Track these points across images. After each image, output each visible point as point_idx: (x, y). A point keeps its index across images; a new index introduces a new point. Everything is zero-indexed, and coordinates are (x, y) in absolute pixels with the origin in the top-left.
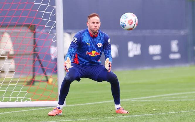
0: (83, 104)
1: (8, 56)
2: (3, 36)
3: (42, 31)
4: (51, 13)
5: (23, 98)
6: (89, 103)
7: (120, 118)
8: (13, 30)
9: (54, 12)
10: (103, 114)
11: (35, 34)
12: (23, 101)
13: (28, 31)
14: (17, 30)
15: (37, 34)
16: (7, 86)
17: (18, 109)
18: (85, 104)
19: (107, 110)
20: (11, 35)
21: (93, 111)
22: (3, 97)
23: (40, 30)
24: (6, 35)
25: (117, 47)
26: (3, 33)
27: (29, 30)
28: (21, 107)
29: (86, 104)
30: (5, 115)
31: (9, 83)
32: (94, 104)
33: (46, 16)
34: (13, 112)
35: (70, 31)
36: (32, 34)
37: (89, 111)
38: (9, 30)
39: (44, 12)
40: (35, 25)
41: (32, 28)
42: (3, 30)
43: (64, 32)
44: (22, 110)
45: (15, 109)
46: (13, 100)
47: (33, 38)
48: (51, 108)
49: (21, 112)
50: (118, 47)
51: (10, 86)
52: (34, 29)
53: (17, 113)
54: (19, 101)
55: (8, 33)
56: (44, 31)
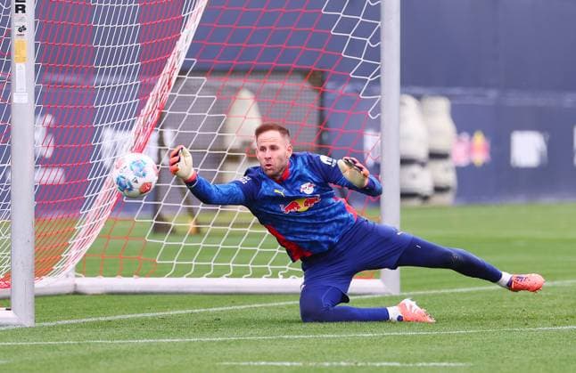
0: (447, 291)
1: (248, 153)
2: (235, 98)
3: (341, 88)
4: (368, 40)
5: (285, 269)
6: (464, 287)
7: (546, 330)
8: (265, 82)
9: (377, 38)
10: (499, 318)
11: (322, 94)
12: (286, 276)
13: (303, 87)
14: (275, 83)
15: (329, 97)
16: (242, 235)
17: (271, 297)
18: (451, 291)
19: (511, 309)
20: (257, 95)
21: (473, 310)
22: (231, 264)
23: (340, 84)
24: (245, 95)
25: (545, 137)
26: (237, 90)
27: (307, 85)
28: (279, 294)
29: (455, 290)
30: (236, 312)
32: (478, 292)
33: (355, 48)
34: (256, 305)
35: (418, 90)
36: (315, 96)
37: (463, 312)
38: (252, 82)
39: (350, 36)
40: (323, 72)
41: (317, 79)
42: (235, 82)
43: (403, 92)
44: (281, 301)
45: (263, 298)
46: (257, 274)
47: (316, 107)
48: (359, 297)
49: (277, 307)
50: (547, 139)
51: (251, 235)
52: (322, 82)
53: (266, 308)
54: (275, 275)
55: (252, 90)
56: (347, 88)
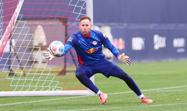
0: (111, 94)
1: (41, 48)
2: (36, 28)
3: (73, 24)
4: (82, 7)
5: (55, 87)
6: (117, 92)
7: (146, 107)
8: (46, 22)
9: (85, 6)
10: (129, 103)
11: (66, 26)
12: (55, 90)
13: (60, 24)
14: (50, 23)
15: (68, 27)
16: (39, 76)
17: (50, 97)
18: (113, 94)
19: (133, 99)
20: (44, 27)
21: (120, 100)
22: (36, 86)
23: (72, 23)
24: (40, 27)
26: (37, 25)
27: (61, 23)
28: (53, 96)
29: (114, 93)
30: (38, 103)
31: (41, 73)
32: (122, 94)
33: (77, 10)
34: (45, 100)
35: (99, 24)
36: (64, 27)
37: (117, 101)
38: (42, 22)
39: (76, 6)
40: (66, 18)
41: (64, 21)
42: (36, 23)
43: (94, 25)
44: (53, 99)
45: (47, 98)
46: (45, 89)
47: (64, 30)
48: (80, 96)
49: (52, 101)
51: (43, 76)
52: (66, 22)
53: (49, 101)
54: (51, 90)
55: (42, 25)
56: (75, 24)
